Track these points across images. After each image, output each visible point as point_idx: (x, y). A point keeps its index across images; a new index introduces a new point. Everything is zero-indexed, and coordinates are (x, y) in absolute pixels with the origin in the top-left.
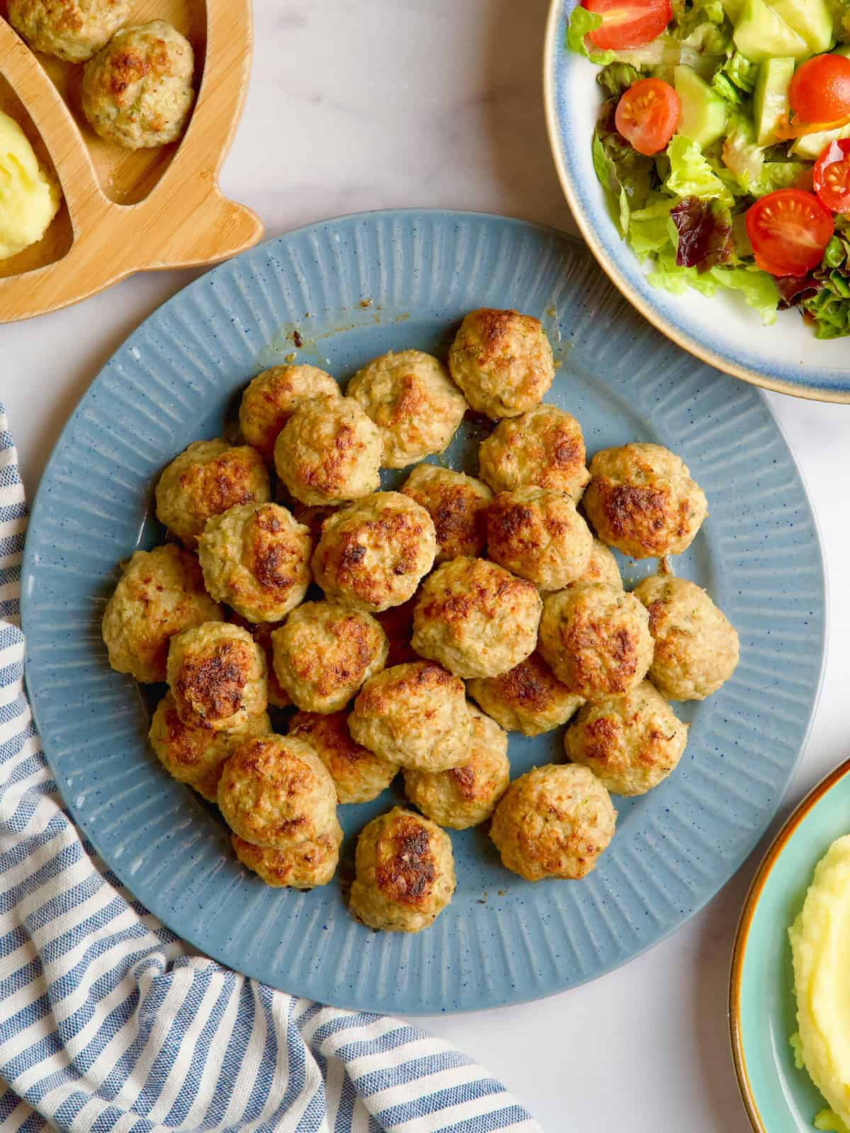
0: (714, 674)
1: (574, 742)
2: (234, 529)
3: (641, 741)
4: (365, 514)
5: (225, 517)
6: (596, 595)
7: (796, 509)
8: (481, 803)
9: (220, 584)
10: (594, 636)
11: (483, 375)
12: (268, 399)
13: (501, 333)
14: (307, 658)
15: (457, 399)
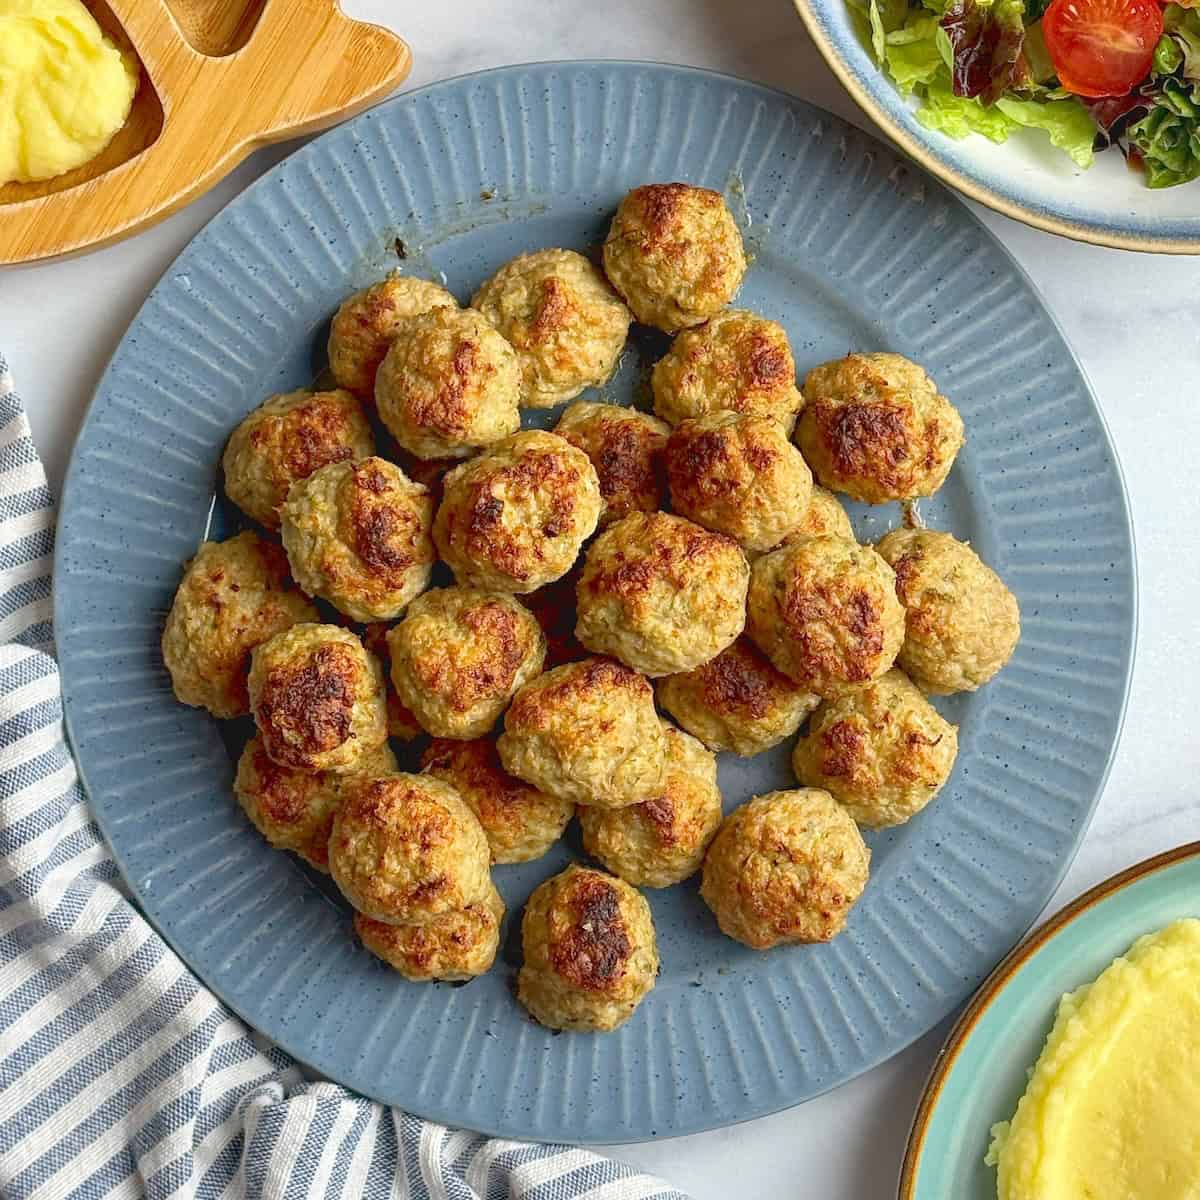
0: (988, 653)
1: (805, 760)
2: (325, 493)
3: (896, 749)
4: (501, 459)
5: (313, 479)
6: (822, 550)
7: (1082, 427)
8: (685, 848)
9: (311, 569)
10: (822, 604)
11: (649, 270)
12: (363, 322)
13: (670, 210)
14: (435, 660)
15: (617, 308)
